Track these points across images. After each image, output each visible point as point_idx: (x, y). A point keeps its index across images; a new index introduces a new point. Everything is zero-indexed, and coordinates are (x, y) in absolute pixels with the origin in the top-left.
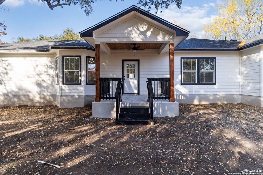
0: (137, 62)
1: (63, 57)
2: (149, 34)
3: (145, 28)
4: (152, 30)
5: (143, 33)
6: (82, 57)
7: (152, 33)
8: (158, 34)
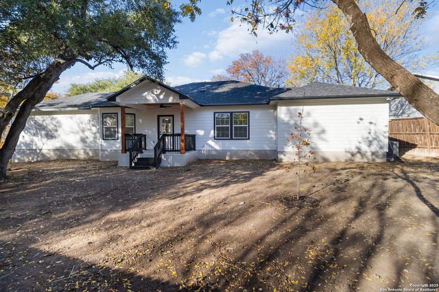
0: (172, 117)
1: (103, 114)
2: (162, 97)
3: (159, 91)
4: (164, 93)
5: (158, 96)
6: (118, 114)
7: (164, 96)
8: (170, 96)
